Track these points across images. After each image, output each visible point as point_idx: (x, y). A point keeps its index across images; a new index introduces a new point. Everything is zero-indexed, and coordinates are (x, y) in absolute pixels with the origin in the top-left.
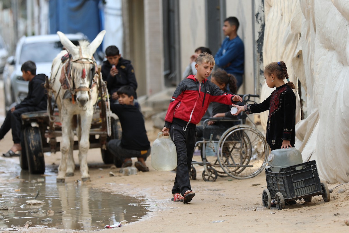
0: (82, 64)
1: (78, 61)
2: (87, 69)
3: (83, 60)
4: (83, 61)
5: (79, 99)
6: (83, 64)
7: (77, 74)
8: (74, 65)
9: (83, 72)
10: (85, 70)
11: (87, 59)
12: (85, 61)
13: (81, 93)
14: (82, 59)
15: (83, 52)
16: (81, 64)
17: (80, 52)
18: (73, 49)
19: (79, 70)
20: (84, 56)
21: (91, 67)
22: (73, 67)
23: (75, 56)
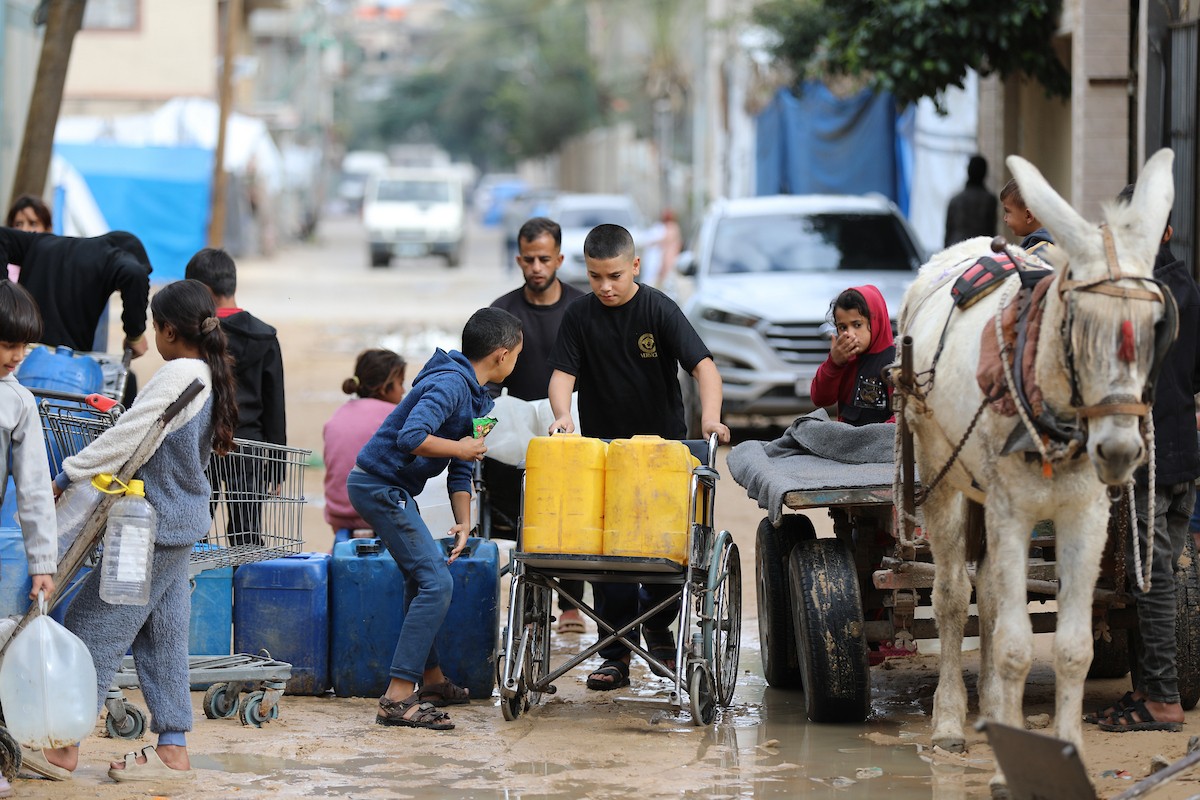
0: (1120, 300)
1: (1102, 288)
2: (1139, 324)
3: (1121, 284)
4: (1124, 288)
5: (1104, 450)
6: (1125, 298)
7: (1099, 343)
8: (1086, 301)
9: (1124, 333)
10: (1134, 326)
11: (1137, 280)
12: (1131, 286)
13: (1117, 424)
14: (1117, 279)
15: (1120, 249)
16: (1114, 300)
17: (1109, 251)
18: (1079, 234)
19: (1105, 327)
20: (1128, 268)
21: (1157, 317)
22: (1080, 310)
23: (1088, 266)
